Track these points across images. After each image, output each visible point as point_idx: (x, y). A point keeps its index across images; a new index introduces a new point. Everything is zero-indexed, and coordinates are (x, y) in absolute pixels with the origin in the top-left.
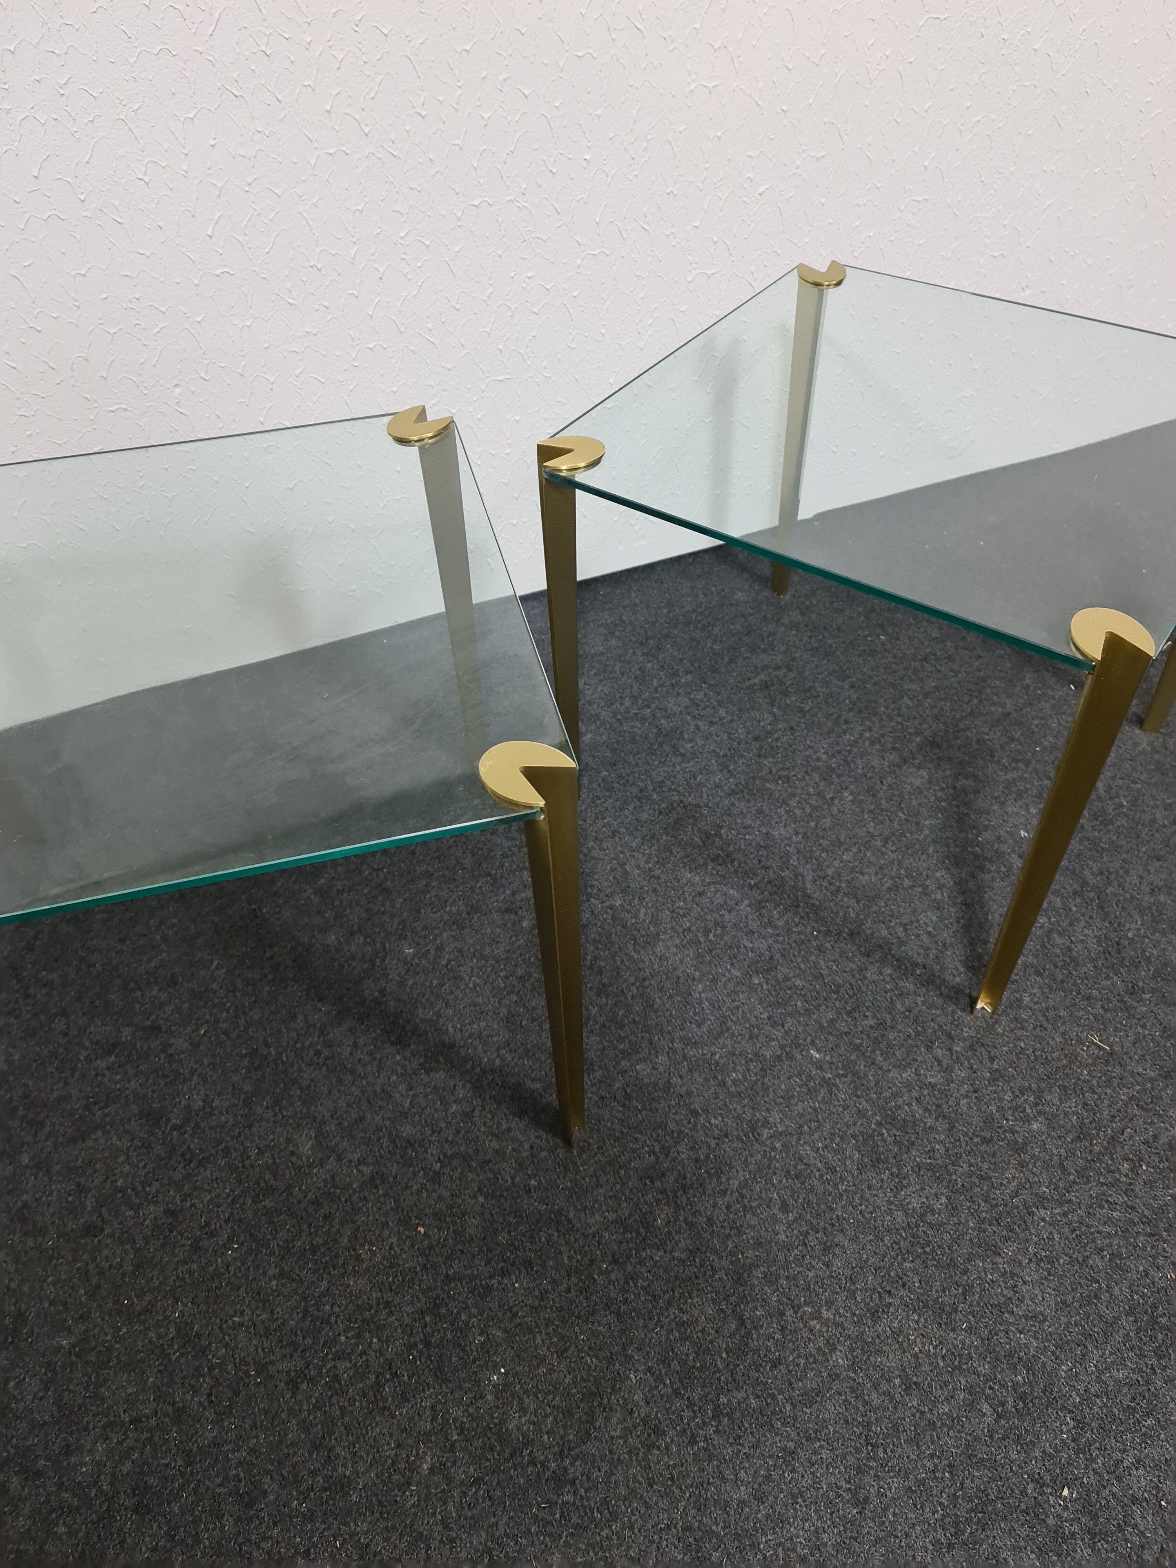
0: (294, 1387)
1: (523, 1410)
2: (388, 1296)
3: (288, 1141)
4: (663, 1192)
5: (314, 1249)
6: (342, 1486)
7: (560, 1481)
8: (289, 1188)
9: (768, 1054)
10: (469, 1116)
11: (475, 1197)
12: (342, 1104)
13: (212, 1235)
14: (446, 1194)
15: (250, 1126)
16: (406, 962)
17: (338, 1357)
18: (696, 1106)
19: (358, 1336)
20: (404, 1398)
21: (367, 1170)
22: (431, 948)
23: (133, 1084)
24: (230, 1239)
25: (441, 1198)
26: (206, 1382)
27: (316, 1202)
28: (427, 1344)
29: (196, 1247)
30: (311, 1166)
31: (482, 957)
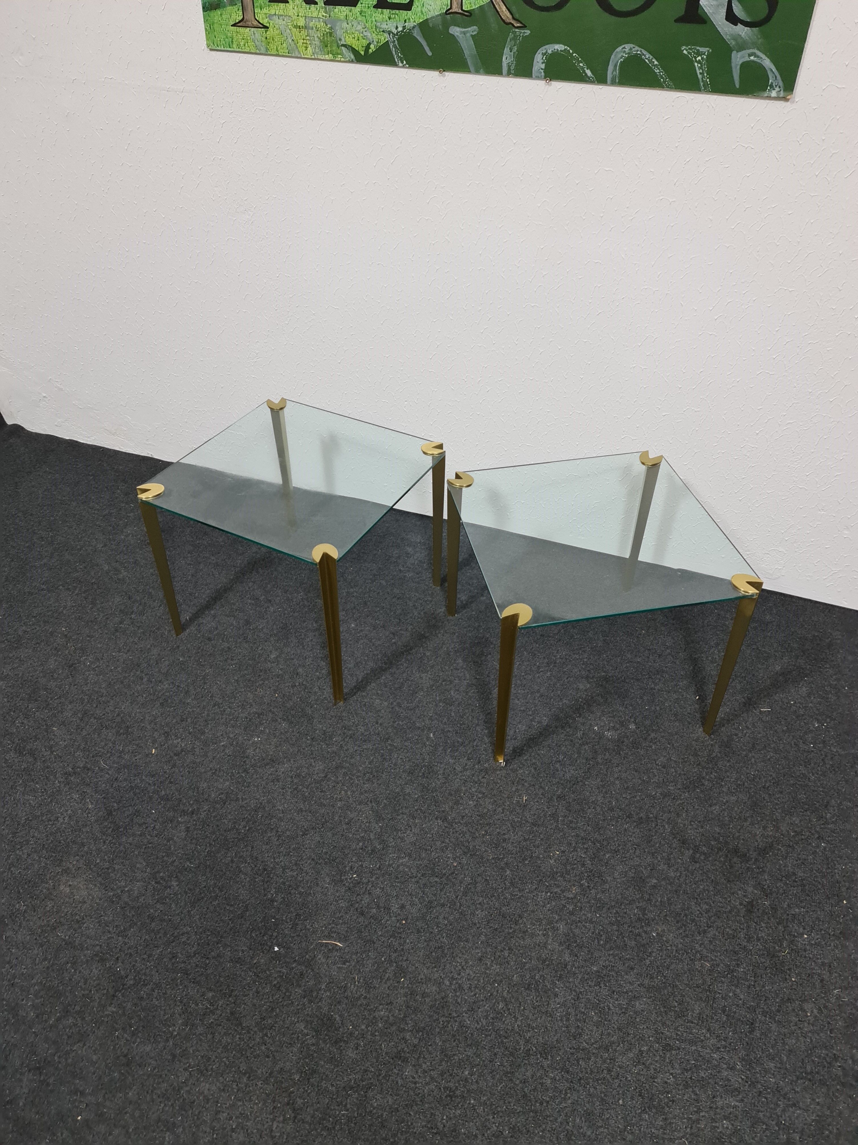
0: (214, 705)
1: (254, 750)
2: (253, 704)
3: (271, 652)
4: (344, 734)
5: (250, 680)
6: (203, 733)
7: (246, 771)
8: (259, 662)
9: (418, 725)
10: (319, 678)
11: (298, 698)
12: (292, 652)
13: (232, 660)
14: (292, 692)
15: (266, 641)
16: (349, 628)
17: (229, 707)
18: (380, 722)
19: (238, 706)
20: (233, 727)
21: (280, 672)
22: (360, 629)
23: (251, 612)
24: (234, 664)
25: (290, 692)
26: (199, 690)
27: (261, 671)
28: (250, 720)
29: (226, 660)
30: (269, 661)
31: (371, 641)
